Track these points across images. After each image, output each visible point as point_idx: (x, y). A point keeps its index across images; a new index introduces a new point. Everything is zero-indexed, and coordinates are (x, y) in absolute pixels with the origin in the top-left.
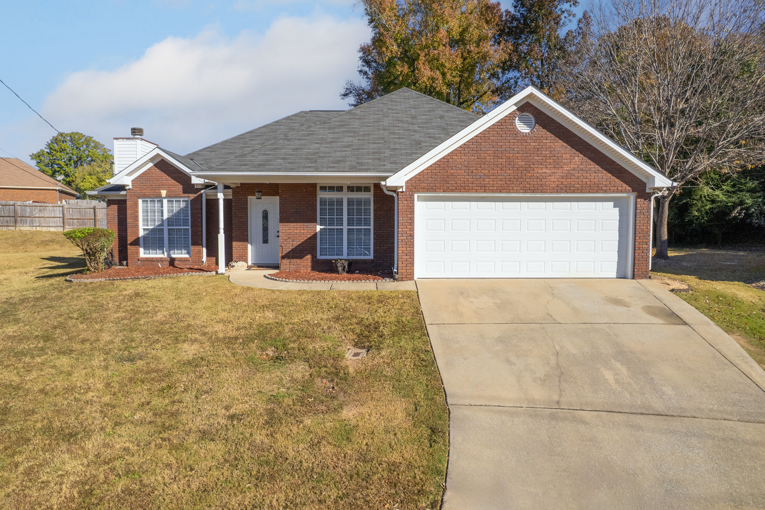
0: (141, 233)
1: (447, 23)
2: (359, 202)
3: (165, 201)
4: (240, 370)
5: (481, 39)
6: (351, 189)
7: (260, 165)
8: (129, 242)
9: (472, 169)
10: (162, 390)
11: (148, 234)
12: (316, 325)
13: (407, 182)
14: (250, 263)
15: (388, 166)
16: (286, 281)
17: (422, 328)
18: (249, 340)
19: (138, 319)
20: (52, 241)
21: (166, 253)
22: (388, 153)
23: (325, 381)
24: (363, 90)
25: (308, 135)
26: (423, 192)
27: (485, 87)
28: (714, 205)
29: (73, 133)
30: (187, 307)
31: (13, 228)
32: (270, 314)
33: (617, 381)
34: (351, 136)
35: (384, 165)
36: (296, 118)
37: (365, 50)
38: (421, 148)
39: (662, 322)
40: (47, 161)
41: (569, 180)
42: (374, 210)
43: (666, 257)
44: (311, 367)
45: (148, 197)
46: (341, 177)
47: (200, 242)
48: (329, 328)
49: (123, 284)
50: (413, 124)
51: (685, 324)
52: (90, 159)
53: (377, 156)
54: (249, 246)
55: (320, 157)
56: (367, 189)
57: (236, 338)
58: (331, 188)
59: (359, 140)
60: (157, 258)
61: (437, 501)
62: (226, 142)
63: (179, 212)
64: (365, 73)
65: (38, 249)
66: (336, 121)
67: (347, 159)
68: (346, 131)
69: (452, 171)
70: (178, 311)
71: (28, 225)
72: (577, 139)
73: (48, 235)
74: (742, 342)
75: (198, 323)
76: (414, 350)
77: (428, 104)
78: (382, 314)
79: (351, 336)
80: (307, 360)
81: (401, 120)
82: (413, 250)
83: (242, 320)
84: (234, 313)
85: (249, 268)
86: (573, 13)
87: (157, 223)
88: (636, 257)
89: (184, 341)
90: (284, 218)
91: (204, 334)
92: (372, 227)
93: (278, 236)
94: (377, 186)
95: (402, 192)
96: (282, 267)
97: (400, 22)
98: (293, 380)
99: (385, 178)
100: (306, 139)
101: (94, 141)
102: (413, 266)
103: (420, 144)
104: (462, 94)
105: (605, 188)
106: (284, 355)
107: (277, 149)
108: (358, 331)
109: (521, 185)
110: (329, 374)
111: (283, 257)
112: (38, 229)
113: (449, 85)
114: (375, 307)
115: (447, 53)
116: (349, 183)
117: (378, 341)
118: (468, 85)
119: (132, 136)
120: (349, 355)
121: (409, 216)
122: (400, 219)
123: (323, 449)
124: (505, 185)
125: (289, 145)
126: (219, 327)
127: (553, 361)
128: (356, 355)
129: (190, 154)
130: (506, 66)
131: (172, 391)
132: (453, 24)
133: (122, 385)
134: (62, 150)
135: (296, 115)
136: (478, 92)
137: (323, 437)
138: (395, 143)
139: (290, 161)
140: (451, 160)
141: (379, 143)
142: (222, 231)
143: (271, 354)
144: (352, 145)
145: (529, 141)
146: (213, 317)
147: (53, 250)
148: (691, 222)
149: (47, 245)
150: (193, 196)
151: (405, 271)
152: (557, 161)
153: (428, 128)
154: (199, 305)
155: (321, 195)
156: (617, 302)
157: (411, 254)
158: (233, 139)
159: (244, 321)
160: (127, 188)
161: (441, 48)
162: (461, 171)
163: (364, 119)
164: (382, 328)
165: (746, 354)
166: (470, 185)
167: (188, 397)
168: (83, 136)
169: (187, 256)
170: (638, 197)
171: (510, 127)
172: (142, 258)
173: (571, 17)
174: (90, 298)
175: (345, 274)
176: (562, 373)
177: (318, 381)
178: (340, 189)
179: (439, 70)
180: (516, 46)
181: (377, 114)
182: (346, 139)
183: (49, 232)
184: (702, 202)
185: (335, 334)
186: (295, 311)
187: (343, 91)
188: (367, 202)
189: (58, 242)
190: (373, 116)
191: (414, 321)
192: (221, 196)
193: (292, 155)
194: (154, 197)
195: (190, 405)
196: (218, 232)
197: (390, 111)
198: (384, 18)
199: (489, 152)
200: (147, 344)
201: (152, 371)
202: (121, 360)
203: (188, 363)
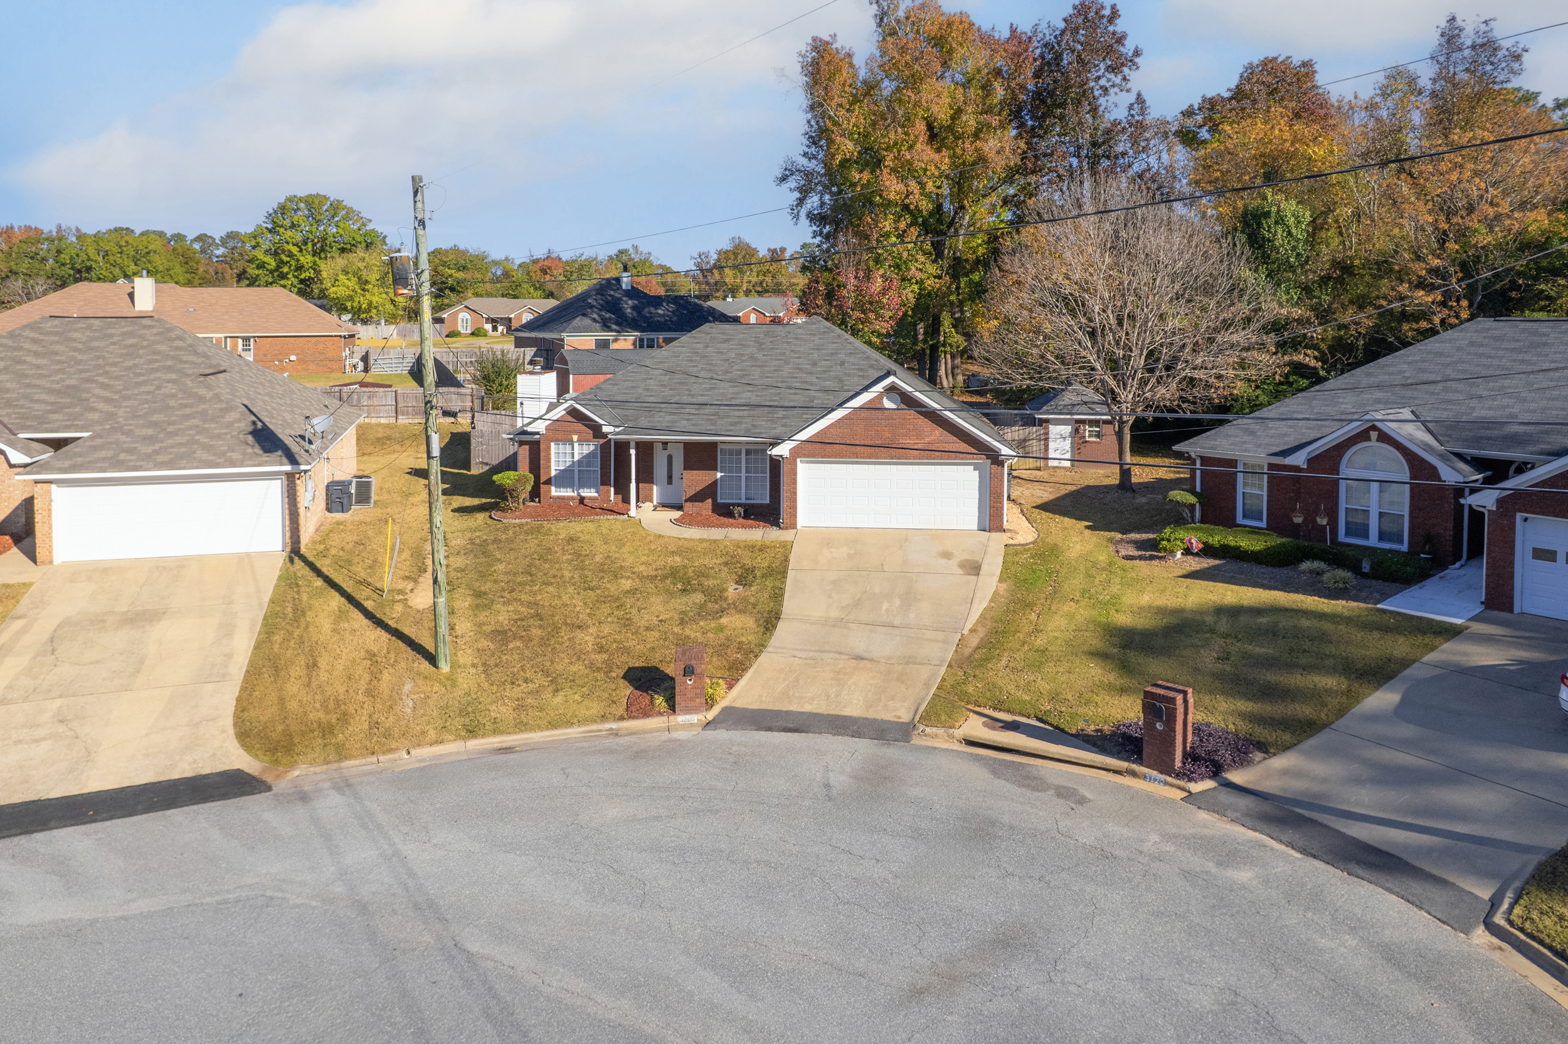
0: (553, 473)
3: (576, 445)
4: (662, 597)
7: (667, 427)
8: (541, 482)
9: (845, 439)
10: (618, 606)
11: (560, 474)
12: (711, 567)
13: (790, 451)
14: (655, 503)
16: (689, 527)
17: (784, 572)
18: (665, 577)
19: (582, 561)
21: (576, 492)
23: (713, 604)
26: (805, 457)
29: (310, 195)
30: (615, 552)
32: (678, 559)
33: (887, 610)
39: (962, 572)
44: (705, 596)
45: (561, 441)
47: (609, 482)
48: (720, 570)
49: (553, 527)
51: (978, 574)
54: (655, 487)
57: (656, 576)
60: (567, 497)
63: (589, 455)
69: (829, 441)
72: (937, 416)
74: (1001, 589)
75: (627, 564)
76: (772, 587)
78: (760, 560)
79: (734, 576)
80: (703, 592)
82: (796, 504)
83: (658, 563)
84: (651, 557)
85: (654, 508)
87: (568, 464)
88: (992, 513)
89: (621, 577)
90: (688, 467)
91: (634, 573)
92: (768, 475)
93: (681, 482)
95: (787, 459)
96: (685, 509)
98: (694, 603)
100: (708, 395)
102: (796, 518)
105: (962, 456)
106: (688, 589)
107: (681, 407)
108: (740, 573)
110: (717, 600)
111: (686, 501)
114: (756, 554)
117: (752, 580)
120: (731, 590)
121: (792, 477)
122: (784, 479)
123: (708, 635)
124: (875, 452)
126: (643, 568)
127: (858, 597)
128: (736, 589)
133: (594, 605)
134: (293, 226)
137: (709, 630)
139: (693, 422)
142: (634, 480)
143: (680, 587)
144: (749, 403)
145: (894, 417)
146: (637, 560)
150: (602, 441)
151: (789, 521)
152: (919, 433)
154: (624, 550)
155: (721, 453)
156: (946, 555)
157: (794, 508)
159: (660, 563)
160: (541, 433)
162: (836, 441)
164: (756, 571)
166: (844, 452)
167: (634, 611)
168: (327, 199)
169: (596, 495)
170: (992, 464)
171: (878, 405)
172: (554, 496)
175: (741, 520)
176: (858, 603)
177: (709, 605)
185: (723, 575)
186: (697, 556)
191: (781, 566)
192: (633, 451)
193: (695, 415)
194: (566, 441)
195: (636, 614)
196: (630, 482)
199: (860, 426)
200: (597, 579)
201: (608, 596)
202: (585, 590)
203: (628, 592)
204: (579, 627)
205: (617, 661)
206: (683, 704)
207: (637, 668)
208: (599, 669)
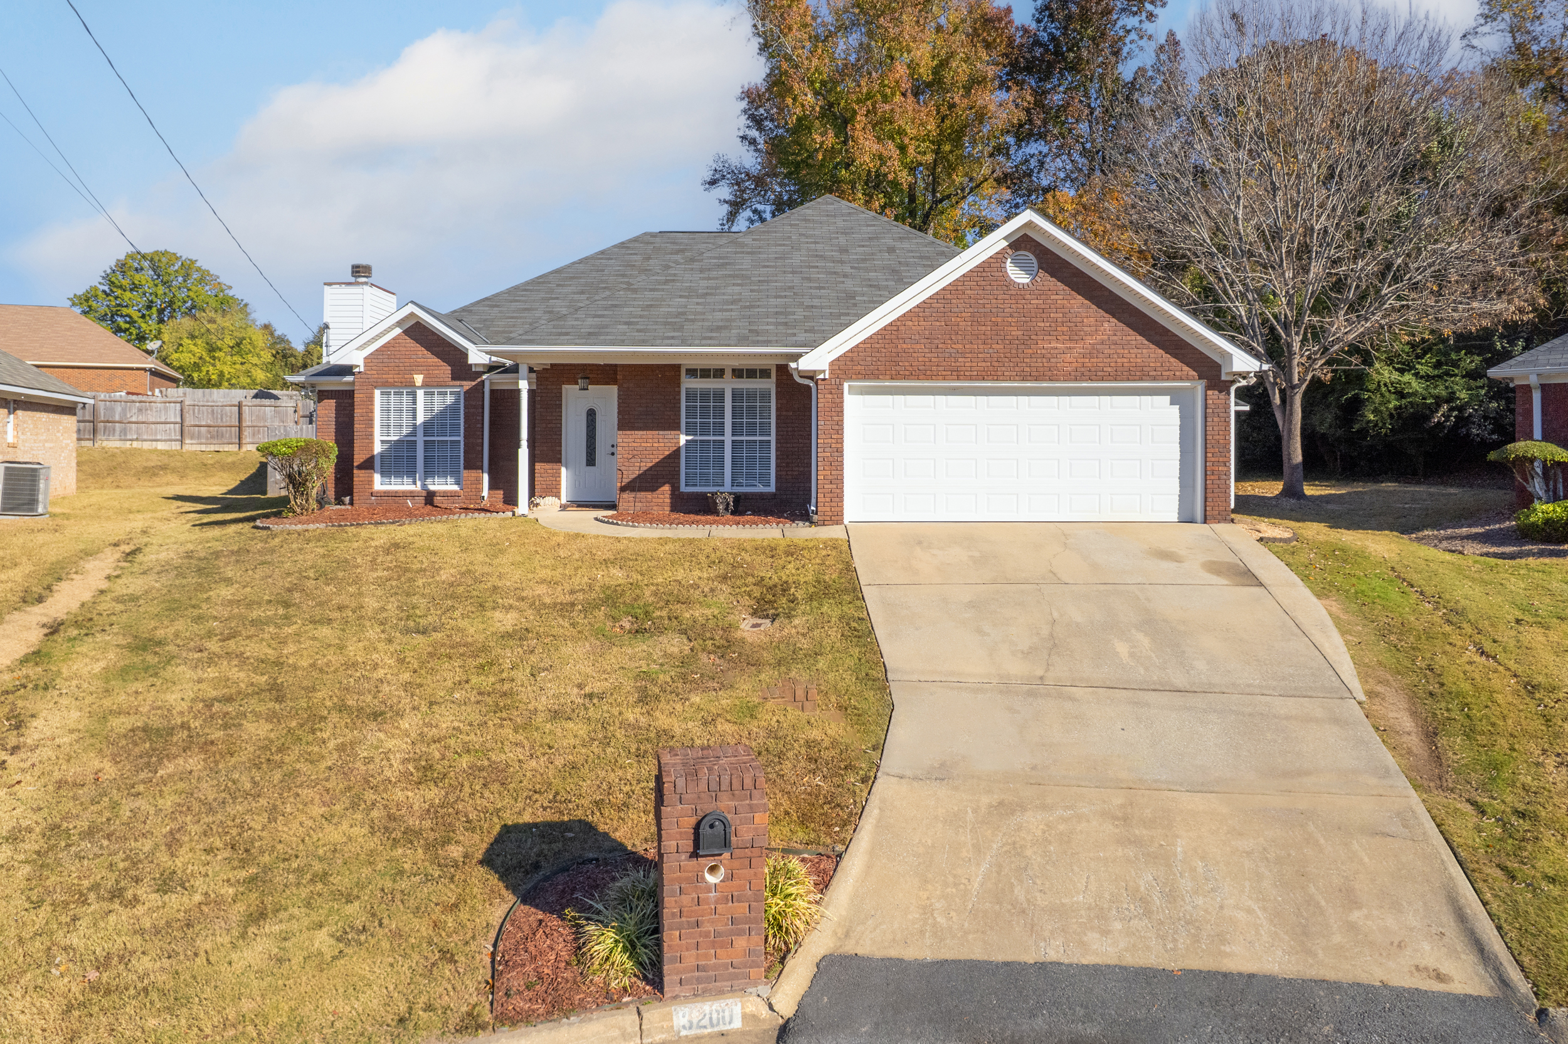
0: (378, 448)
1: (909, 52)
2: (751, 395)
3: (420, 393)
4: (587, 645)
5: (975, 82)
6: (738, 373)
7: (590, 334)
8: (355, 464)
9: (936, 341)
10: (482, 667)
11: (389, 450)
12: (691, 585)
13: (832, 364)
14: (564, 500)
15: (802, 337)
16: (634, 526)
17: (854, 590)
18: (589, 607)
19: (411, 580)
20: (164, 468)
21: (419, 483)
22: (800, 313)
23: (712, 656)
24: (747, 174)
25: (666, 282)
26: (858, 379)
27: (985, 170)
28: (1404, 401)
29: (156, 252)
30: (484, 563)
31: (89, 444)
32: (618, 572)
33: (1132, 655)
34: (738, 285)
35: (795, 335)
36: (637, 245)
37: (752, 97)
38: (855, 305)
39: (1225, 582)
40: (103, 310)
41: (1095, 360)
42: (778, 409)
43: (1301, 496)
44: (690, 641)
45: (392, 386)
46: (723, 355)
47: (479, 464)
48: (712, 590)
49: (364, 532)
50: (842, 262)
51: (1261, 585)
52: (189, 304)
53: (782, 319)
54: (563, 470)
55: (687, 320)
56: (765, 373)
57: (573, 605)
58: (705, 373)
59: (752, 291)
60: (403, 492)
61: (870, 778)
62: (516, 288)
63: (443, 413)
64: (753, 142)
65: (140, 483)
66: (711, 258)
67: (734, 324)
68: (730, 276)
69: (905, 346)
70: (470, 567)
71: (117, 437)
72: (1106, 293)
73: (154, 457)
74: (1334, 609)
75: (508, 584)
76: (841, 618)
77: (868, 226)
78: (793, 571)
79: (746, 601)
80: (684, 632)
81: (821, 256)
82: (842, 475)
83: (576, 581)
84: (560, 570)
85: (564, 508)
86: (1149, 33)
87: (405, 431)
88: (1209, 486)
89: (494, 608)
90: (626, 423)
91: (523, 599)
92: (773, 438)
93: (613, 454)
94: (783, 370)
95: (824, 380)
96: (623, 505)
97: (820, 51)
98: (667, 655)
99: (796, 357)
100: (663, 290)
101: (199, 269)
102: (842, 501)
103: (854, 297)
104: (939, 184)
105: (1154, 373)
106: (647, 627)
107: (615, 306)
108: (758, 595)
109: (1017, 369)
110: (719, 647)
111: (623, 489)
112: (135, 444)
113: (912, 170)
114: (781, 562)
115: (910, 108)
116: (736, 364)
117: (789, 607)
118: (951, 168)
119: (353, 280)
120: (745, 626)
121: (836, 418)
122: (820, 424)
123: (719, 726)
124: (991, 368)
125: (635, 299)
126: (541, 590)
127: (1045, 631)
128: (755, 625)
129: (455, 311)
130: (1023, 133)
131: (495, 668)
132: (919, 53)
133: (422, 664)
134: (134, 287)
135: (635, 240)
136: (971, 180)
137: (719, 715)
138: (812, 297)
139: (638, 327)
140: (902, 328)
141: (785, 297)
142: (524, 443)
143: (627, 626)
144: (740, 300)
145: (1028, 296)
146: (530, 576)
147: (168, 484)
148: (1363, 432)
149: (155, 475)
150: (468, 385)
151: (828, 509)
152: (1075, 328)
153: (867, 270)
154: (503, 560)
155: (688, 384)
156: (1165, 555)
157: (838, 481)
158: (527, 283)
159: (581, 580)
160: (357, 370)
161: (898, 98)
162: (918, 346)
163: (760, 253)
164: (793, 590)
165: (1329, 622)
166: (934, 368)
167: (521, 675)
168: (177, 258)
169: (456, 488)
170: (1208, 388)
171: (997, 274)
172: (378, 492)
173: (1142, 43)
174: (321, 551)
175: (729, 517)
176: (1055, 645)
177: (704, 657)
178: (719, 373)
179: (893, 139)
180: (1040, 94)
181: (781, 245)
182: (729, 290)
183: (156, 450)
184: (1382, 395)
185: (722, 599)
186: (657, 567)
187: (708, 176)
188: (765, 396)
189: (174, 470)
190: (774, 249)
191: (843, 580)
192: (524, 385)
193: (641, 316)
194: (401, 387)
195: (526, 683)
196: (518, 446)
197: (803, 239)
198: (788, 43)
199: (964, 315)
200: (439, 612)
201: (459, 645)
202: (407, 631)
203: (508, 635)
204: (376, 716)
205: (468, 807)
206: (691, 958)
207: (528, 827)
208: (411, 835)
